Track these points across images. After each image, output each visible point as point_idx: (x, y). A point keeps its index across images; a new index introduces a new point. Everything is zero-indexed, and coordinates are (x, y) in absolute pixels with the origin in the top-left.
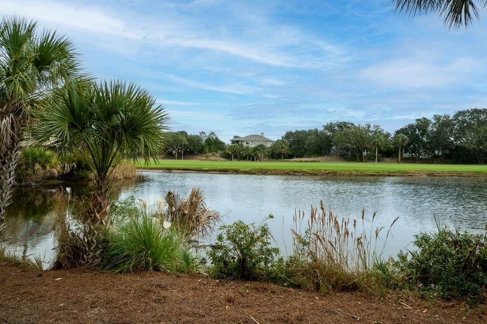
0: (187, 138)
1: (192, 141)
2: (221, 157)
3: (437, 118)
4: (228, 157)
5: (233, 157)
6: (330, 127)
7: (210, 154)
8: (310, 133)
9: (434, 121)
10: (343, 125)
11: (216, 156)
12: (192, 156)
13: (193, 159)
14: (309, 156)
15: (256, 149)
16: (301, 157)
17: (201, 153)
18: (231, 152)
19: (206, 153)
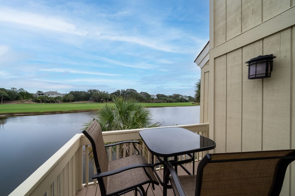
0: (6, 92)
1: (10, 94)
2: (33, 102)
3: (122, 90)
4: (38, 101)
5: (41, 102)
6: (90, 91)
7: (24, 100)
8: (81, 92)
9: (121, 91)
10: (95, 91)
11: (29, 101)
12: (9, 102)
13: (10, 103)
14: (82, 101)
15: (56, 98)
16: (78, 101)
17: (17, 100)
18: (40, 100)
19: (21, 100)
